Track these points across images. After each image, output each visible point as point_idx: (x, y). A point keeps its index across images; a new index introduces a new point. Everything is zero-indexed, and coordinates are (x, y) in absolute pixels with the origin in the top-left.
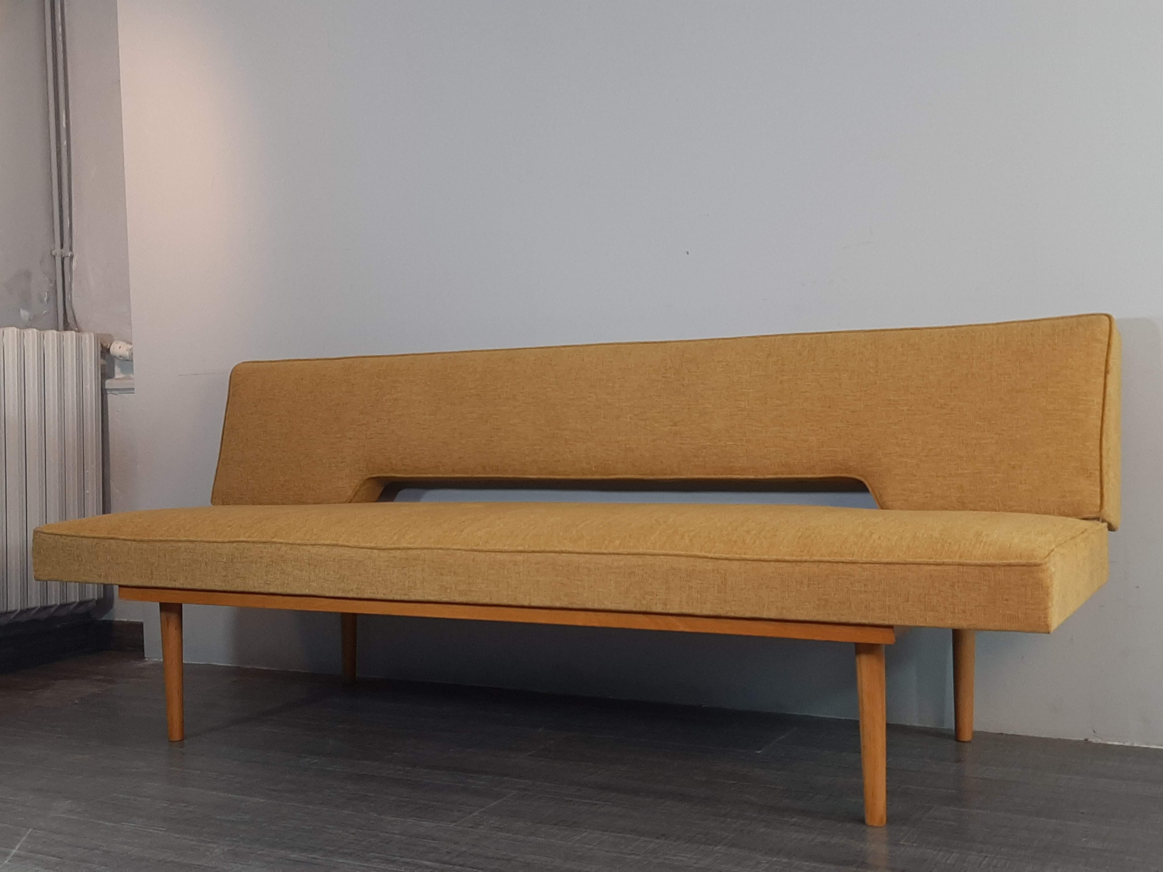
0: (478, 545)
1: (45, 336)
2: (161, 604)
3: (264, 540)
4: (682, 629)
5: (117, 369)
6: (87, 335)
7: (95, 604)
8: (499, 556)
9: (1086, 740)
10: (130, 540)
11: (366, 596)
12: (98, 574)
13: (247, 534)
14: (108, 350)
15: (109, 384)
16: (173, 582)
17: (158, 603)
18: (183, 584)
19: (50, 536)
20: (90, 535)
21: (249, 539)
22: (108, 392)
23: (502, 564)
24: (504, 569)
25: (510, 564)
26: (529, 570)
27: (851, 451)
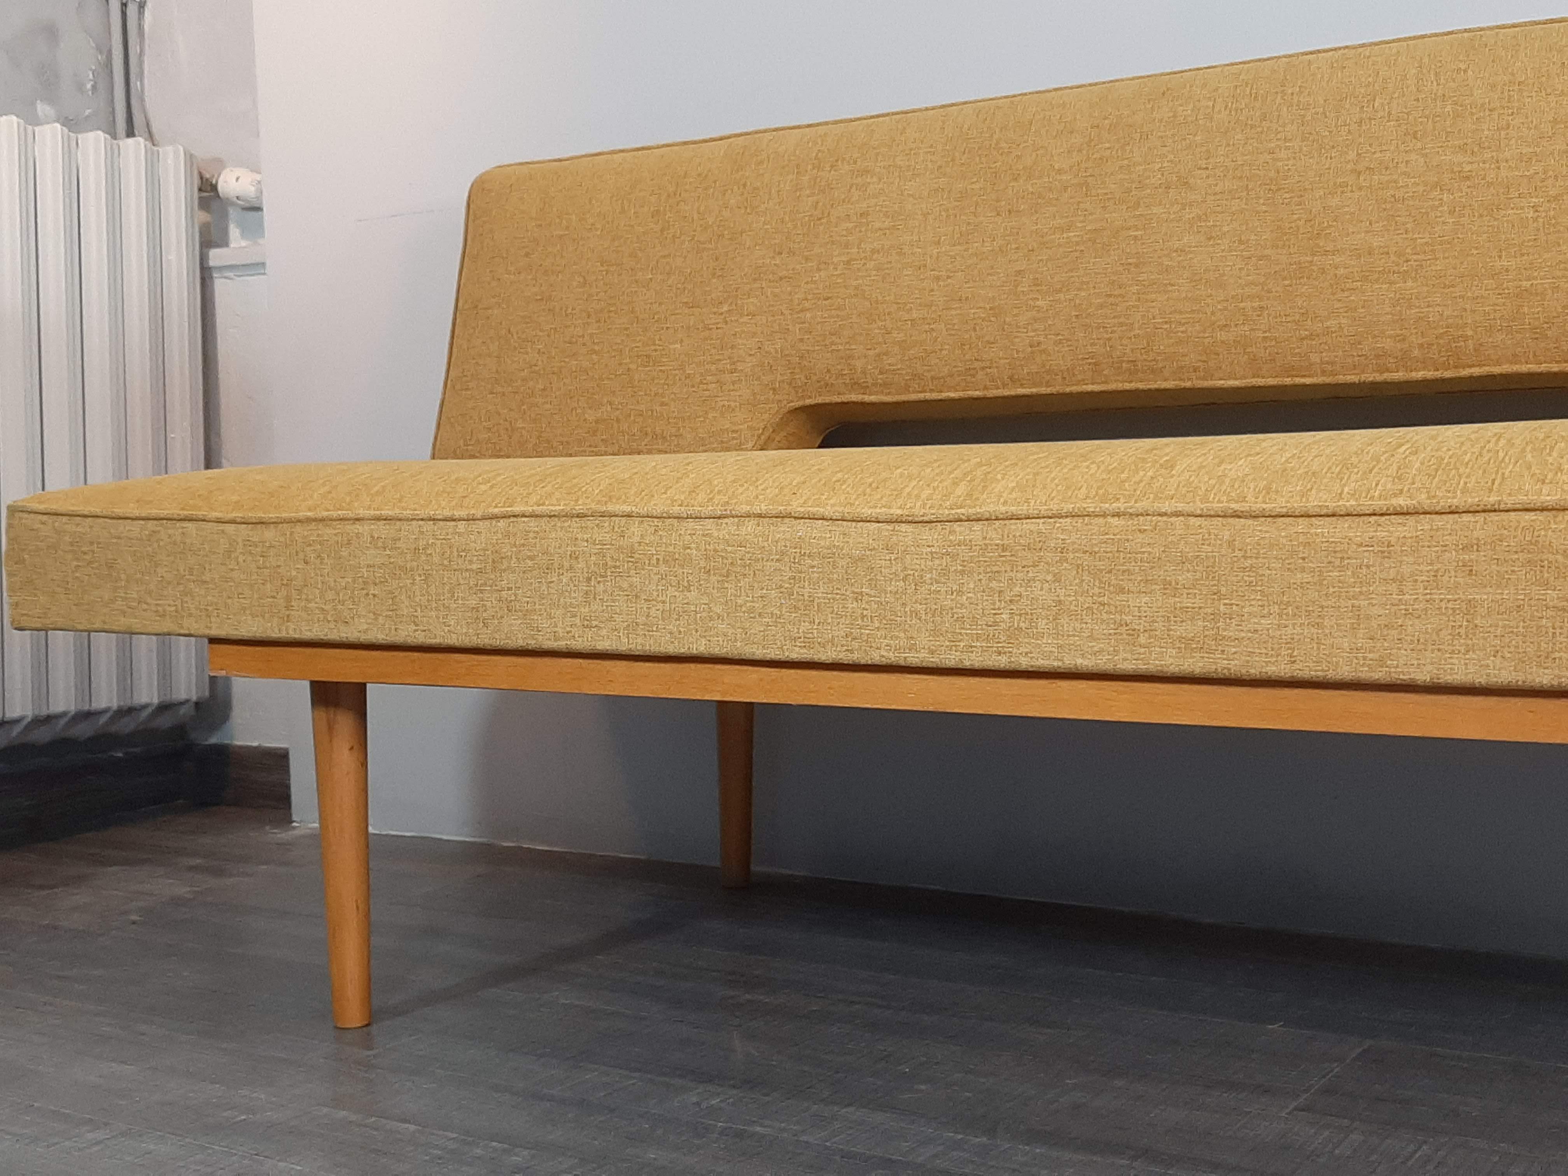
0: (1244, 500)
1: (79, 142)
2: (313, 684)
3: (579, 509)
5: (234, 232)
6: (170, 149)
7: (192, 712)
8: (1323, 528)
10: (233, 522)
11: (875, 657)
12: (157, 611)
13: (534, 499)
14: (214, 188)
15: (216, 256)
16: (342, 628)
17: (307, 684)
18: (365, 631)
19: (45, 518)
20: (136, 513)
21: (539, 509)
22: (215, 275)
23: (1335, 552)
24: (1341, 568)
25: (1366, 554)
26: (1437, 571)
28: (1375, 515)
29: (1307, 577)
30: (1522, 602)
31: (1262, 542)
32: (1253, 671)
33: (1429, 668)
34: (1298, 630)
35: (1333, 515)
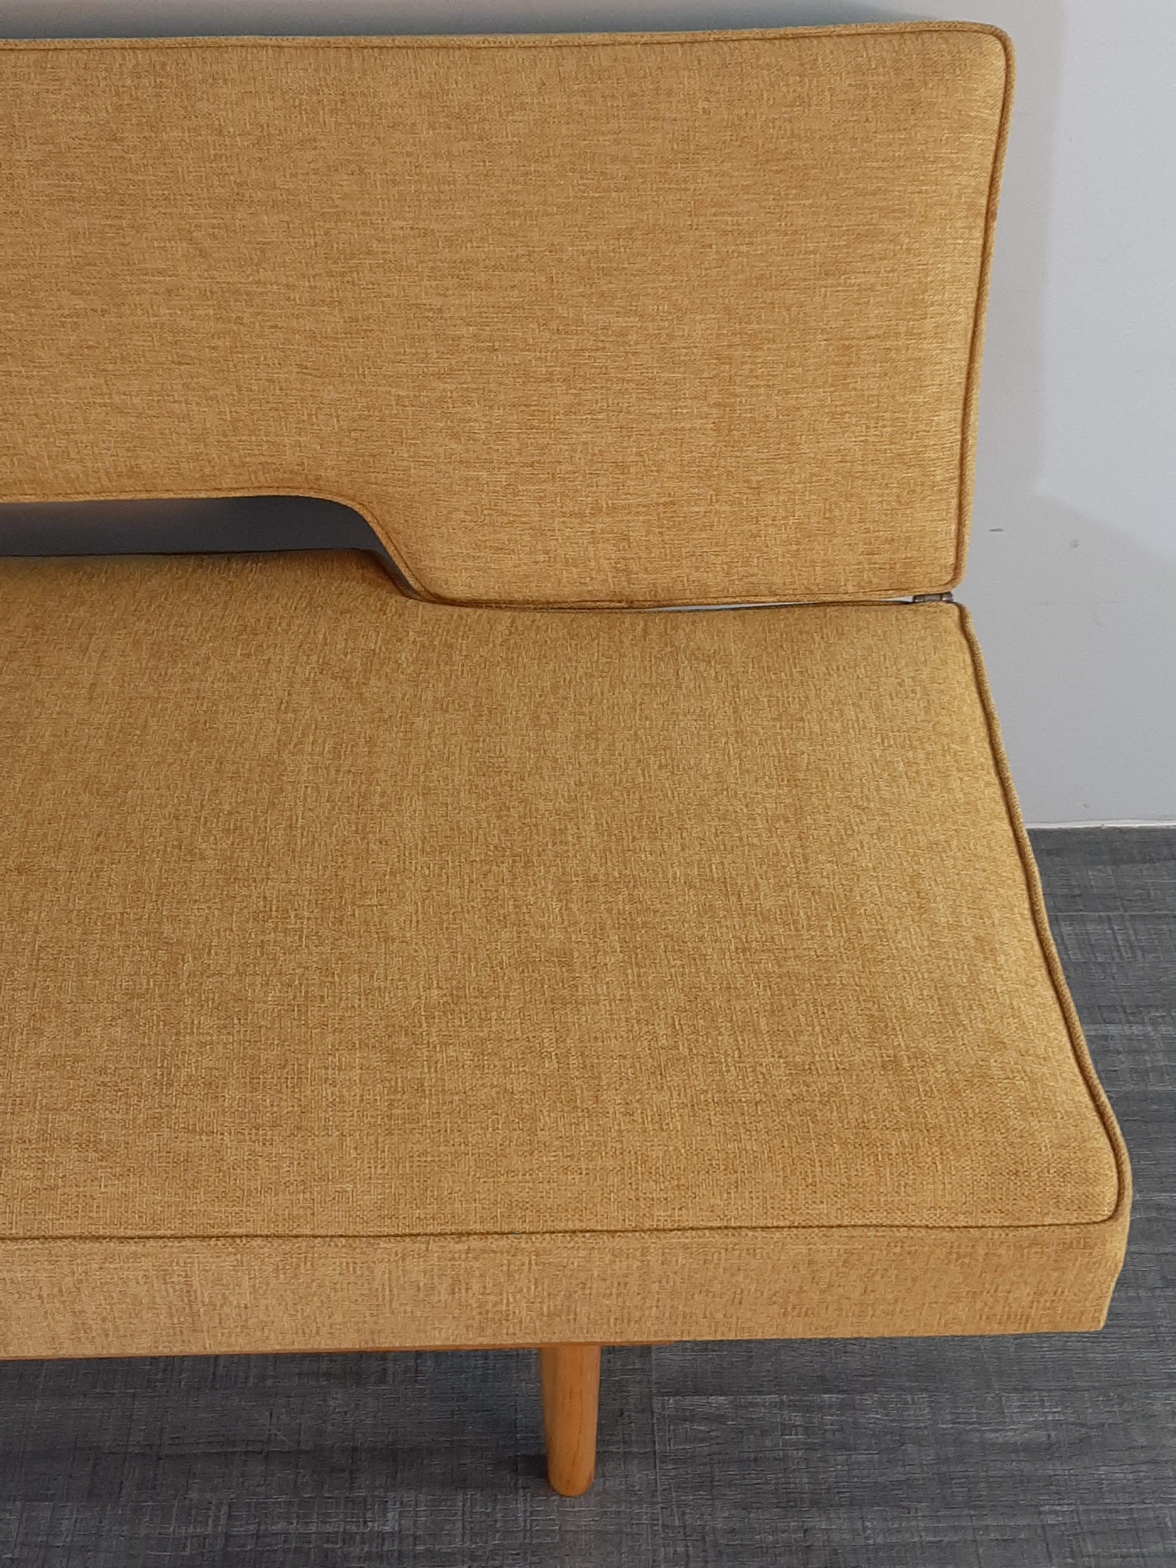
27: (321, 445)
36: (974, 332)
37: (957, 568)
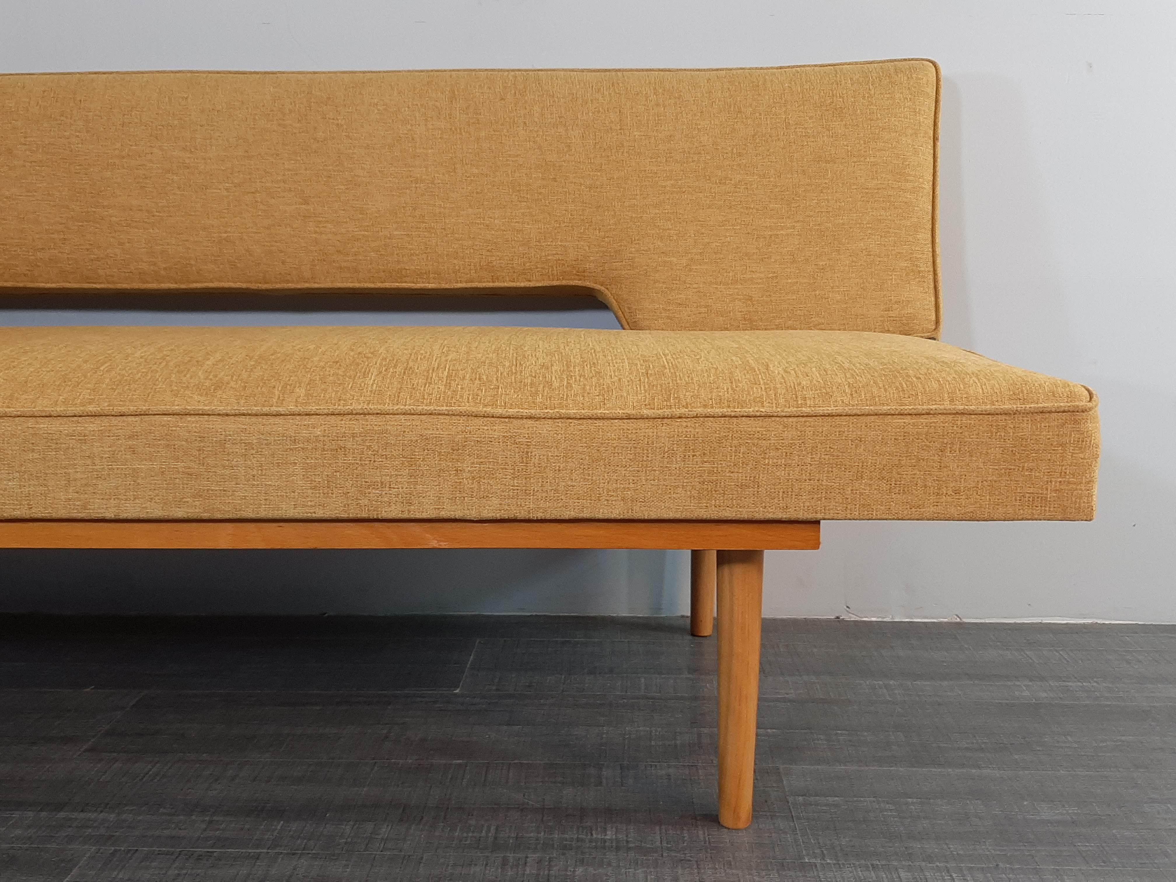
4: (434, 544)
8: (44, 425)
9: (838, 618)
23: (52, 440)
24: (57, 450)
25: (71, 441)
26: (114, 451)
27: (589, 247)
28: (76, 416)
29: (36, 456)
30: (164, 470)
31: (6, 433)
32: (5, 515)
33: (113, 510)
34: (32, 488)
35: (50, 416)
36: (933, 197)
37: (937, 322)
